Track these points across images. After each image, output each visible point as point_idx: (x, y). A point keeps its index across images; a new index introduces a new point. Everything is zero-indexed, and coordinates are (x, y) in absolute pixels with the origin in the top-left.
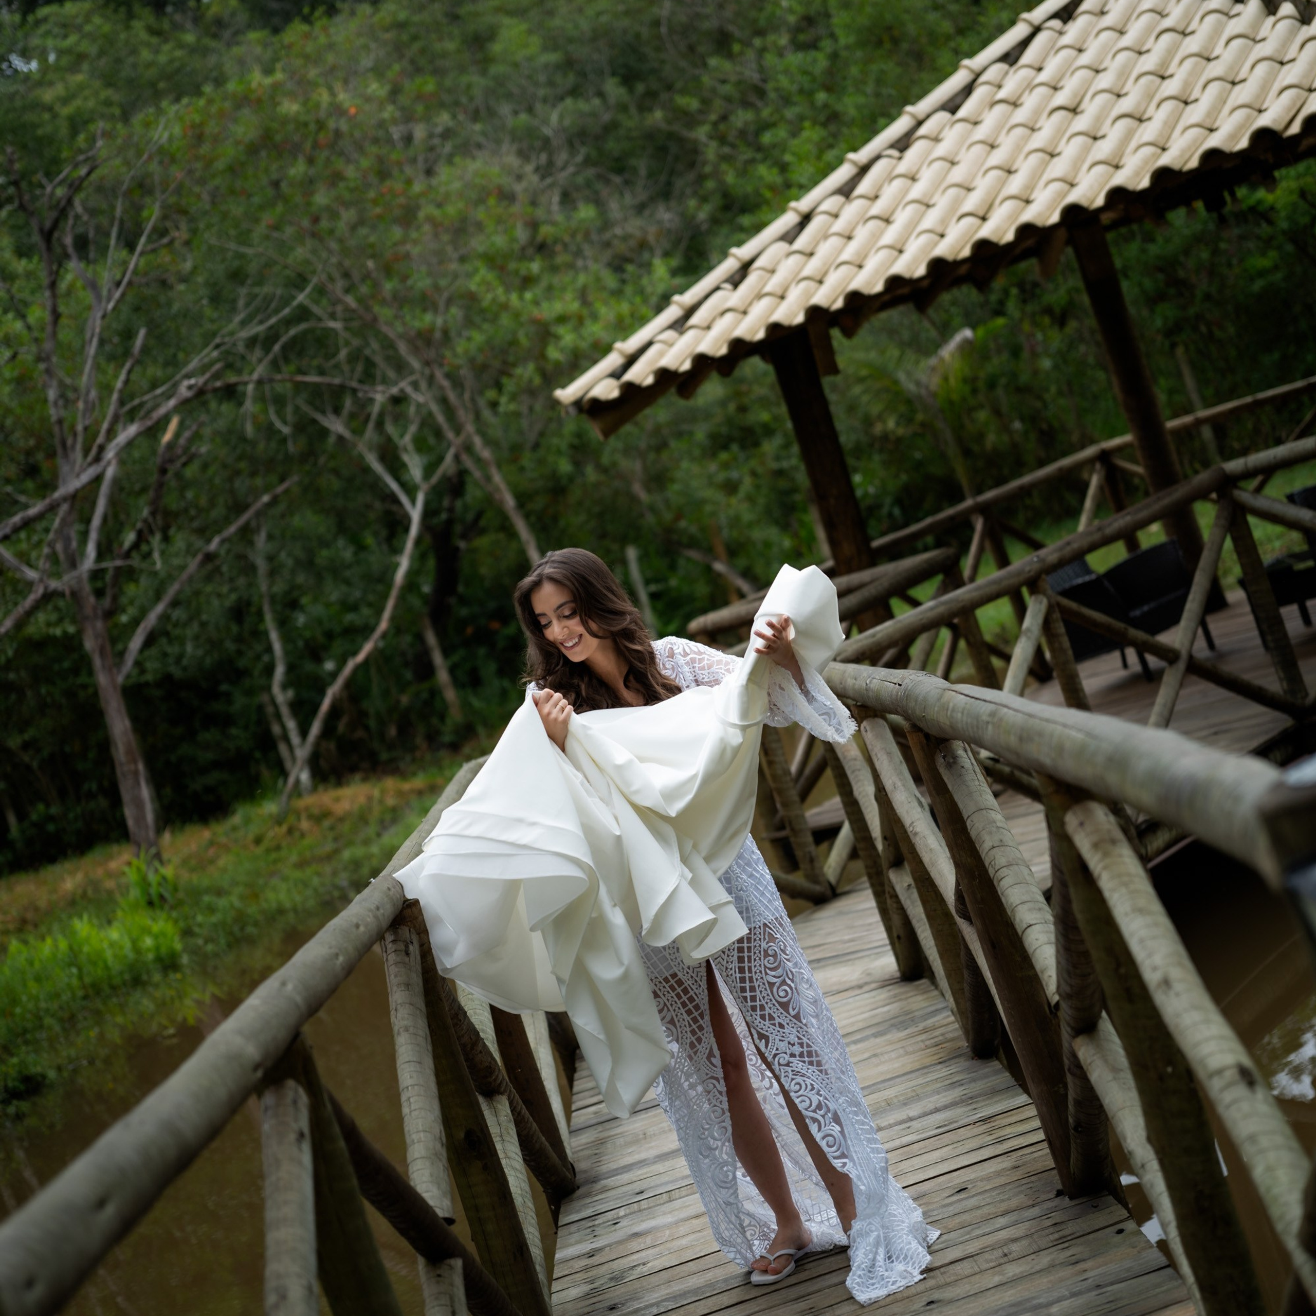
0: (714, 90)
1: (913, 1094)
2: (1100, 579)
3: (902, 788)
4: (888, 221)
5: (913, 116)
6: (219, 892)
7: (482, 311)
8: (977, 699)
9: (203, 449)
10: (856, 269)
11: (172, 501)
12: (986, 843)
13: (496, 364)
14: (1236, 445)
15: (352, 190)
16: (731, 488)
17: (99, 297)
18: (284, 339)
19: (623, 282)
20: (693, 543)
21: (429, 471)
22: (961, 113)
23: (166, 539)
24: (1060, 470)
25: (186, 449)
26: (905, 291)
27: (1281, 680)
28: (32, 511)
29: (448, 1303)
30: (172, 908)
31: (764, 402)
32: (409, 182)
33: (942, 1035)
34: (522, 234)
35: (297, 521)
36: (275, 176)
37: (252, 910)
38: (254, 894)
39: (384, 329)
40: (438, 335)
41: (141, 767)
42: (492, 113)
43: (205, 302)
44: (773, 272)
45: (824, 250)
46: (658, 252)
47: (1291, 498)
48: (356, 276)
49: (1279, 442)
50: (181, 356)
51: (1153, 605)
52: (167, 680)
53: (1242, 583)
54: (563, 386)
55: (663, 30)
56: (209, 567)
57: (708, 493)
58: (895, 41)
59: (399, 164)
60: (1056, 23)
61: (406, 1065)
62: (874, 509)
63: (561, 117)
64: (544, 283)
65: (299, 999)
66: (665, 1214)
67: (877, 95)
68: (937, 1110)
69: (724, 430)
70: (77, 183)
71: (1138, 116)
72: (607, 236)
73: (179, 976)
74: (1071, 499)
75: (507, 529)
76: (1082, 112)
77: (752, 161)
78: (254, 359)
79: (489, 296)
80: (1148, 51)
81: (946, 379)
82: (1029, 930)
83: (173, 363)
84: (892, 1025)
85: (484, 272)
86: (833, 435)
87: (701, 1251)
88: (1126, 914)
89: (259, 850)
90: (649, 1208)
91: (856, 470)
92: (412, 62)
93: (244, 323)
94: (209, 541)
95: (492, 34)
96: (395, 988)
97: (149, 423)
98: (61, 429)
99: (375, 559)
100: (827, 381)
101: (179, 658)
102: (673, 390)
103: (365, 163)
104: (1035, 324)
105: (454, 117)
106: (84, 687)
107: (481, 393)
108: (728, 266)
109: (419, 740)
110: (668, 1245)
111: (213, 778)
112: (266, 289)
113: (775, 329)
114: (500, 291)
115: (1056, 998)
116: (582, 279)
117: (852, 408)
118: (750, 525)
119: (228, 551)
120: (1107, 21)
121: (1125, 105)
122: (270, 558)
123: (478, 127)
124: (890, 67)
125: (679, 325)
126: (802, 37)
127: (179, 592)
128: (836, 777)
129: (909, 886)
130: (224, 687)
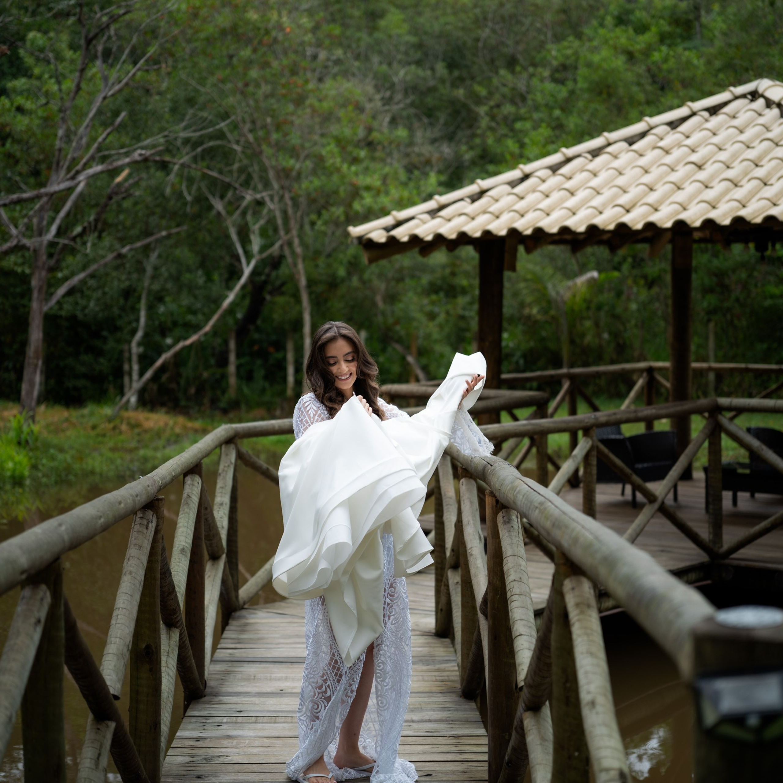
0: (497, 88)
1: (419, 706)
2: (625, 440)
3: (473, 526)
4: (572, 194)
5: (607, 139)
6: (61, 450)
7: (324, 168)
8: (535, 491)
9: (137, 193)
10: (545, 215)
11: (110, 217)
12: (511, 576)
13: (322, 201)
14: (726, 389)
15: (274, 75)
16: (432, 316)
17: (106, 85)
18: (205, 146)
19: (410, 179)
20: (400, 340)
21: (263, 249)
22: (635, 147)
23: (100, 237)
24: (623, 370)
25: (127, 190)
26: (568, 237)
27: (710, 533)
28: (25, 195)
29: (98, 748)
30: (31, 450)
31: (467, 274)
32: (307, 81)
33: (448, 676)
34: (361, 133)
35: (178, 252)
36: (231, 52)
37: (77, 466)
38: (80, 457)
39: (265, 160)
40: (294, 174)
41: (40, 363)
42: (367, 59)
43: (167, 110)
44: (497, 200)
45: (531, 198)
46: (436, 169)
47: (749, 430)
48: (259, 124)
49: (750, 396)
50: (143, 136)
51: (650, 465)
52: (73, 318)
53: (706, 470)
54: (355, 226)
55: (480, 44)
56: (119, 261)
57: (418, 315)
58: (610, 95)
59: (305, 69)
60: (706, 114)
61: (123, 595)
62: (509, 356)
63: (406, 74)
64: (364, 165)
65: (66, 537)
66: (249, 729)
67: (589, 122)
68: (430, 721)
69: (439, 282)
70: (116, 17)
71: (735, 182)
72: (409, 150)
73: (20, 490)
74: (623, 388)
75: (297, 297)
76: (704, 169)
77: (506, 136)
78: (184, 152)
79: (331, 161)
80: (753, 148)
81: (574, 296)
82: (519, 637)
83: (137, 138)
84: (421, 661)
85: (332, 147)
86: (500, 306)
87: (263, 760)
88: (582, 653)
89: (93, 433)
90: (242, 723)
91: (506, 330)
92: (332, 14)
93: (185, 129)
94: (123, 246)
95: (382, 15)
96: (132, 546)
97: (110, 167)
98: (59, 155)
99: (216, 289)
100: (507, 274)
101: (84, 308)
102: (417, 250)
103: (285, 62)
104: (635, 282)
105: (345, 53)
106: (24, 306)
107: (308, 214)
108: (472, 189)
109: (206, 401)
110: (245, 749)
111: (81, 383)
112: (205, 114)
113: (487, 234)
114: (338, 160)
115: (522, 684)
116: (387, 169)
117: (515, 294)
118: (436, 341)
119: (133, 256)
120: (736, 122)
121: (730, 174)
122: (156, 268)
123: (357, 64)
124: (602, 109)
125: (433, 213)
126: (557, 75)
127: (96, 270)
128: (436, 504)
129: (458, 583)
130: (105, 333)
